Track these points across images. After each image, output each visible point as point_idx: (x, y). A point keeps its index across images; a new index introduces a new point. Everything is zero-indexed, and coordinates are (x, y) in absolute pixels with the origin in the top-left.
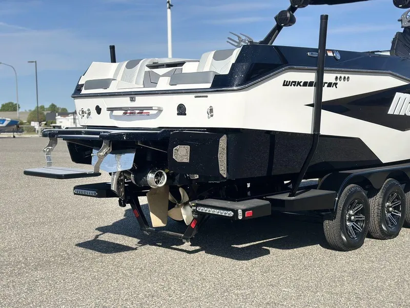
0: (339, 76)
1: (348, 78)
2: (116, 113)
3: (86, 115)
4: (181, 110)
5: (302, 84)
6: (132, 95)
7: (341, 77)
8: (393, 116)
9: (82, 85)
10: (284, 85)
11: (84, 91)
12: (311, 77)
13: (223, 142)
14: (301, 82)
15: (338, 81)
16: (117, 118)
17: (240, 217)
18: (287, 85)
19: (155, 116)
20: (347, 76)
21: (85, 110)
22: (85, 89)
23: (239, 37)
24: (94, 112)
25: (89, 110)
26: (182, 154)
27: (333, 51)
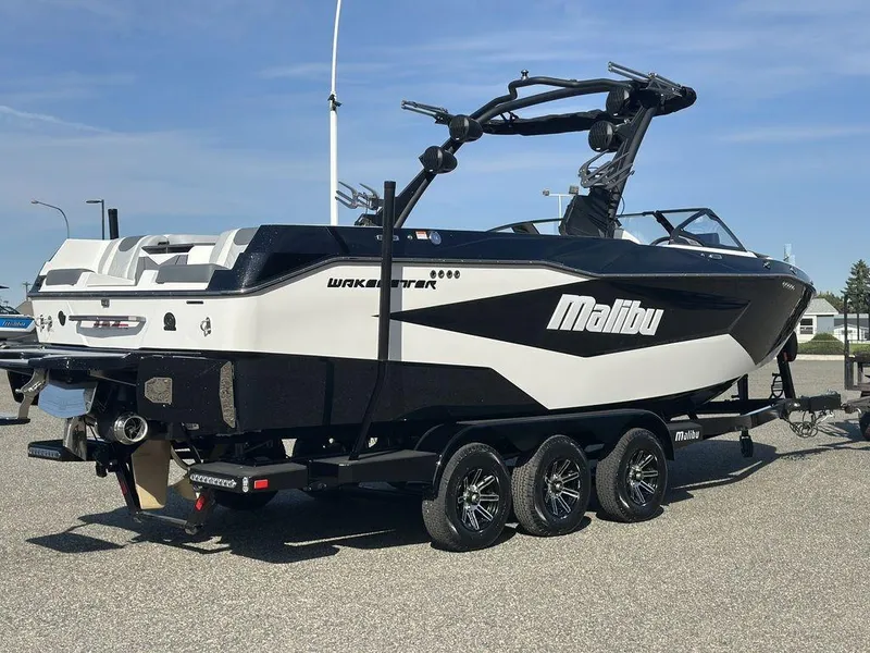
0: (437, 270)
1: (457, 273)
2: (85, 324)
3: (46, 326)
4: (170, 322)
5: (364, 284)
6: (105, 297)
7: (441, 272)
8: (558, 333)
9: (42, 278)
10: (330, 285)
11: (45, 288)
12: (374, 272)
13: (226, 373)
14: (363, 281)
15: (437, 278)
16: (85, 332)
17: (246, 490)
18: (335, 286)
19: (135, 331)
20: (453, 270)
21: (45, 318)
22: (47, 284)
23: (353, 192)
24: (56, 320)
25: (50, 318)
26: (159, 390)
27: (427, 231)
